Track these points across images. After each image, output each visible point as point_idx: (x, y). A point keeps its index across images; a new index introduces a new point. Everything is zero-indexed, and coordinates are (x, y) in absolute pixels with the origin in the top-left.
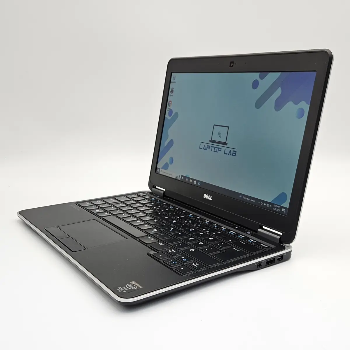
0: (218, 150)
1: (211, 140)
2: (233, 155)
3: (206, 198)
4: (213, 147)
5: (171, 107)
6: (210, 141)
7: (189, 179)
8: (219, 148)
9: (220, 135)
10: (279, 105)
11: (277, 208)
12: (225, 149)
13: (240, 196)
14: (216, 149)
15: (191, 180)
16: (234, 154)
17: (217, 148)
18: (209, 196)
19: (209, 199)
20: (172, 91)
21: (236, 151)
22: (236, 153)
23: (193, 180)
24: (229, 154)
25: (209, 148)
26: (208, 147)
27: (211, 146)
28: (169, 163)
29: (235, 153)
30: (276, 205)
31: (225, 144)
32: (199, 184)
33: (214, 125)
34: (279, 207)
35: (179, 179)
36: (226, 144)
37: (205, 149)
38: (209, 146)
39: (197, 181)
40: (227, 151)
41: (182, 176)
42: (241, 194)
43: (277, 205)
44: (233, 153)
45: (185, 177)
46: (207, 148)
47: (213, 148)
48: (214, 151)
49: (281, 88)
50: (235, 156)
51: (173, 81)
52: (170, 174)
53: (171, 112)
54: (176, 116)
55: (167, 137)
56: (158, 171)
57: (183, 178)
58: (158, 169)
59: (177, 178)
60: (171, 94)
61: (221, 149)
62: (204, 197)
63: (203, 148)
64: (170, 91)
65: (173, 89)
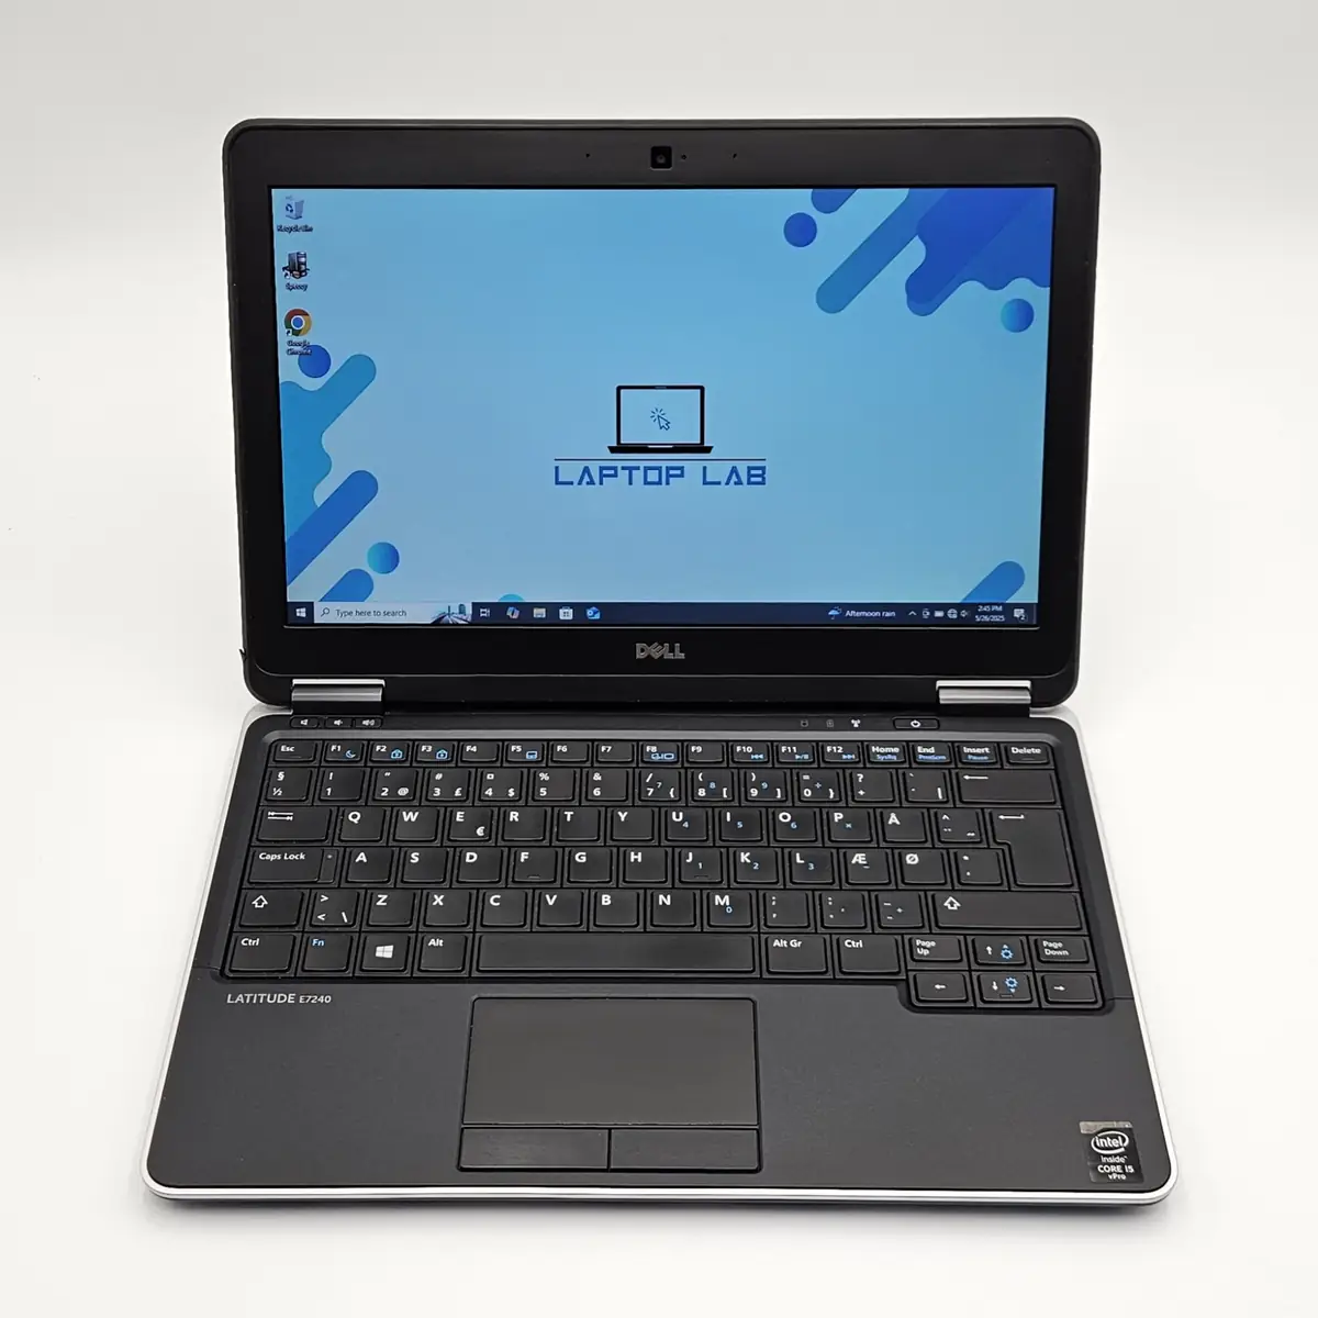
0: (669, 476)
1: (615, 445)
2: (749, 483)
3: (649, 656)
4: (638, 468)
5: (311, 338)
6: (610, 448)
7: (526, 608)
8: (668, 469)
9: (663, 423)
10: (925, 292)
11: (996, 613)
12: (705, 468)
14: (653, 476)
15: (539, 611)
16: (757, 475)
17: (659, 469)
18: (666, 645)
19: (670, 656)
20: (297, 268)
21: (763, 469)
22: (764, 473)
23: (552, 608)
24: (732, 482)
25: (615, 475)
26: (608, 473)
27: (623, 468)
28: (370, 571)
29: (762, 476)
30: (984, 605)
31: (702, 448)
32: (593, 614)
33: (619, 388)
34: (1000, 608)
35: (455, 618)
36: (708, 450)
37: (591, 482)
38: (615, 468)
39: (580, 608)
40: (719, 471)
41: (477, 606)
43: (991, 604)
44: (750, 476)
45: (499, 608)
46: (602, 476)
47: (638, 476)
48: (646, 483)
49: (922, 238)
50: (763, 483)
51: (292, 223)
52: (394, 614)
53: (315, 360)
54: (361, 371)
55: (324, 465)
56: (301, 613)
57: (485, 613)
58: (300, 605)
59: (447, 619)
60: (293, 281)
61: (682, 468)
62: (640, 655)
63: (576, 482)
64: (284, 269)
65: (303, 260)
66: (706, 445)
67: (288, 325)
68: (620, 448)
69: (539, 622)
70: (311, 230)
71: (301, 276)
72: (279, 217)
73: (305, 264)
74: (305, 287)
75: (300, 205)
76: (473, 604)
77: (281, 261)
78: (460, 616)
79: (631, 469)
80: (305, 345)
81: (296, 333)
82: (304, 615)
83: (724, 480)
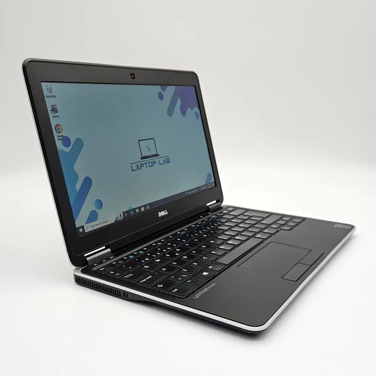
0: (153, 164)
1: (141, 157)
2: (168, 163)
3: (162, 215)
4: (147, 163)
5: (64, 134)
6: (141, 158)
7: (134, 210)
8: (153, 162)
9: (149, 149)
10: (183, 112)
11: (209, 186)
12: (159, 160)
13: (187, 193)
14: (150, 164)
15: (137, 210)
17: (151, 162)
18: (164, 211)
19: (165, 214)
20: (54, 110)
21: (168, 158)
23: (139, 208)
24: (165, 163)
25: (143, 166)
26: (142, 165)
27: (145, 163)
28: (96, 210)
29: (169, 160)
30: (208, 184)
31: (157, 155)
32: (148, 208)
33: (139, 141)
34: (210, 184)
35: (120, 219)
36: (158, 155)
37: (139, 169)
38: (143, 164)
39: (145, 206)
41: (124, 213)
42: (186, 192)
44: (167, 161)
45: (128, 212)
46: (141, 166)
47: (147, 164)
48: (150, 167)
49: (180, 98)
50: (169, 162)
51: (50, 95)
52: (105, 222)
53: (66, 141)
54: (79, 143)
55: (76, 177)
56: (81, 230)
57: (126, 214)
58: (80, 227)
59: (118, 219)
60: (55, 115)
61: (155, 161)
62: (160, 216)
63: (136, 170)
64: (51, 110)
65: (56, 107)
66: (158, 154)
67: (56, 130)
68: (142, 158)
69: (138, 213)
70: (55, 97)
71: (56, 113)
72: (46, 93)
73: (56, 108)
74: (58, 117)
75: (51, 88)
76: (123, 212)
77: (49, 108)
78: (120, 217)
79: (146, 163)
80: (62, 136)
81: (59, 133)
82: (82, 231)
83: (163, 163)
